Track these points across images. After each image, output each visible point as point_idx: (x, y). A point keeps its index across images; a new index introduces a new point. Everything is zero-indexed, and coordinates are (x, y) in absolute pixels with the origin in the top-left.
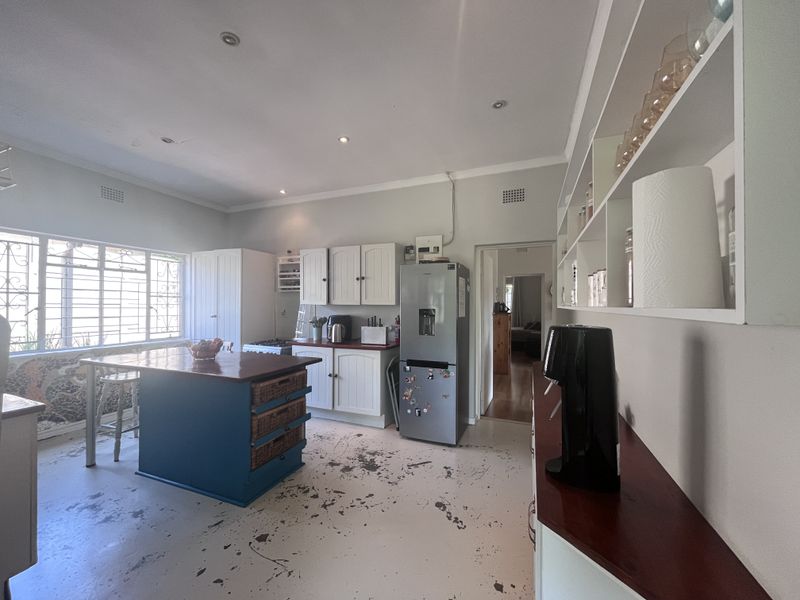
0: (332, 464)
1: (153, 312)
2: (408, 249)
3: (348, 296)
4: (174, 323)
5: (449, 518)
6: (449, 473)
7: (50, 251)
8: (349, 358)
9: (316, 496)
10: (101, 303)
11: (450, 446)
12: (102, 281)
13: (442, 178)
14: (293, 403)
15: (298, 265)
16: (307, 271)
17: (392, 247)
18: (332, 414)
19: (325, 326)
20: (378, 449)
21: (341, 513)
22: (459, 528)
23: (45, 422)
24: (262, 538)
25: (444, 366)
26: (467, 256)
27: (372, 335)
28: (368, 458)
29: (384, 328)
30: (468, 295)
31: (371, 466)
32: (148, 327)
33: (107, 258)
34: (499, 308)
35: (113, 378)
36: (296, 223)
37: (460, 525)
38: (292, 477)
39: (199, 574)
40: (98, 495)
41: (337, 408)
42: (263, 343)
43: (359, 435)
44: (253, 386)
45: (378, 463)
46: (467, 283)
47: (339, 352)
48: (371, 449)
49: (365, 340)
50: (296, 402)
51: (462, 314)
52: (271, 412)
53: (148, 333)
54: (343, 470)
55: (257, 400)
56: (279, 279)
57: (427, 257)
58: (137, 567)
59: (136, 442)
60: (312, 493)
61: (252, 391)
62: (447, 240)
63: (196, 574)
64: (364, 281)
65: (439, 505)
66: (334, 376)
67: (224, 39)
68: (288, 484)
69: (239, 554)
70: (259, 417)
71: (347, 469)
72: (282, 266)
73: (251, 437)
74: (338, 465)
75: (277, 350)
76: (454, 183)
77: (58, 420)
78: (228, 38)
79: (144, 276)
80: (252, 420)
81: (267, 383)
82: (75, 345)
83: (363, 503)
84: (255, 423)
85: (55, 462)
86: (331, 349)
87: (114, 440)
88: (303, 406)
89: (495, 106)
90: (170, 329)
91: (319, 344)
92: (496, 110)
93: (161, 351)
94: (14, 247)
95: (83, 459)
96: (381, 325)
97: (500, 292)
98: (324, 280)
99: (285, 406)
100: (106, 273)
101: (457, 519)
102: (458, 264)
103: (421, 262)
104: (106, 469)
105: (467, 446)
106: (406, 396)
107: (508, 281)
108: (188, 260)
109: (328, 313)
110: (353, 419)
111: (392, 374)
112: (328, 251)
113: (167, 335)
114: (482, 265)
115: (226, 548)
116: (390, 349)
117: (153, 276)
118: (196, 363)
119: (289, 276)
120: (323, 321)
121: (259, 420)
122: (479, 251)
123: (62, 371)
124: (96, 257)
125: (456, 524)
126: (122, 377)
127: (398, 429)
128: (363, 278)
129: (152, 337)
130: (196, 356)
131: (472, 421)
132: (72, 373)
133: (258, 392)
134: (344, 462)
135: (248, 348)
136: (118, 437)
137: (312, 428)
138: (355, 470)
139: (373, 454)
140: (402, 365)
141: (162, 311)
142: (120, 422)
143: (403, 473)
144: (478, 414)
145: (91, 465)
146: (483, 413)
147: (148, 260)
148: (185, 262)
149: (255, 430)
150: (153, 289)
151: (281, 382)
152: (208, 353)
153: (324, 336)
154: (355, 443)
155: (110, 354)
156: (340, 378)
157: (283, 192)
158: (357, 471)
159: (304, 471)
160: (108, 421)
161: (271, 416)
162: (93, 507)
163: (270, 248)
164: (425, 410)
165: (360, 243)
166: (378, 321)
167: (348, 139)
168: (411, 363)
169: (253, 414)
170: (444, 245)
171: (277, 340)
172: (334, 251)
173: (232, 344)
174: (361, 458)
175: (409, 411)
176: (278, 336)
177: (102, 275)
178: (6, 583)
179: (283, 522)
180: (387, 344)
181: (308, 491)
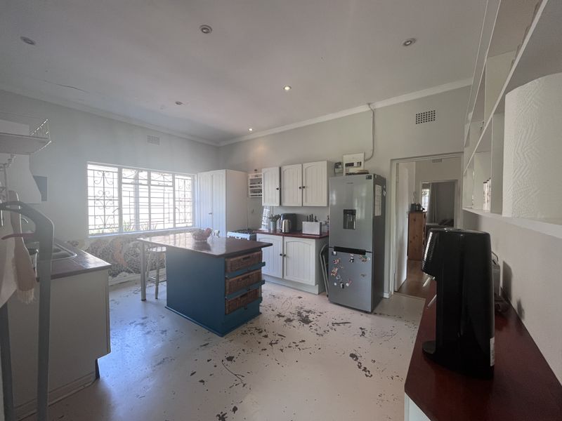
0: (279, 316)
1: (177, 210)
2: (337, 165)
3: (293, 200)
4: (189, 217)
5: (360, 367)
6: (363, 333)
7: (124, 176)
8: (294, 243)
9: (266, 336)
10: (150, 205)
11: (366, 312)
12: (149, 192)
13: (365, 108)
14: (252, 273)
15: (261, 179)
16: (266, 183)
17: (325, 163)
18: (282, 281)
19: (278, 221)
20: (312, 308)
21: (282, 350)
22: (367, 376)
23: (124, 273)
24: (230, 359)
25: (363, 252)
26: (383, 168)
27: (310, 228)
28: (304, 314)
29: (319, 223)
30: (384, 199)
31: (306, 321)
32: (174, 220)
33: (152, 178)
34: (415, 209)
35: (154, 250)
36: (260, 151)
37: (367, 373)
38: (253, 320)
39: (192, 374)
40: (146, 318)
41: (286, 278)
42: (239, 231)
43: (300, 298)
44: (226, 260)
45: (311, 319)
46: (384, 189)
47: (287, 239)
48: (307, 308)
49: (305, 231)
50: (254, 272)
51: (378, 213)
52: (237, 278)
53: (175, 224)
54: (286, 321)
55: (229, 269)
56: (250, 189)
57: (352, 170)
58: (160, 363)
59: (165, 288)
60: (264, 333)
61: (225, 263)
62: (367, 158)
63: (190, 374)
64: (304, 190)
65: (352, 356)
66: (283, 255)
67: (202, 30)
68: (249, 325)
69: (215, 366)
70: (231, 280)
71: (289, 320)
72: (252, 180)
73: (225, 293)
74: (283, 316)
75: (247, 236)
76: (374, 112)
77: (130, 272)
78: (205, 29)
79: (172, 188)
80: (225, 282)
81: (235, 259)
82: (142, 229)
83: (297, 346)
84: (228, 284)
85: (127, 296)
86: (282, 237)
87: (155, 287)
88: (260, 274)
89: (405, 44)
90: (187, 221)
91: (275, 233)
92: (405, 47)
93: (182, 234)
94: (106, 174)
95: (139, 296)
96: (316, 221)
97: (417, 195)
98: (277, 189)
99: (247, 275)
100: (152, 187)
101: (365, 368)
102: (374, 175)
103: (347, 174)
104: (151, 302)
105: (380, 314)
106: (333, 273)
107: (425, 186)
108: (196, 178)
109: (281, 212)
110: (296, 286)
111: (324, 256)
112: (280, 169)
113: (185, 225)
114: (397, 175)
115: (208, 361)
116: (322, 238)
117: (177, 188)
118: (196, 243)
119: (256, 187)
120: (278, 217)
121: (230, 283)
122: (395, 163)
123: (131, 245)
124: (146, 178)
125: (365, 372)
126: (159, 250)
127: (328, 296)
128: (304, 187)
129: (177, 226)
130: (196, 239)
131: (386, 295)
132: (135, 246)
133: (229, 265)
134: (287, 315)
135: (230, 234)
136: (157, 285)
137: (267, 290)
138: (294, 321)
139: (308, 312)
140: (331, 250)
141: (182, 210)
142: (158, 276)
143: (328, 328)
144: (392, 290)
145: (144, 300)
146: (396, 290)
147: (174, 178)
148: (194, 179)
149: (227, 288)
150: (177, 196)
151: (244, 259)
152: (202, 237)
153: (278, 228)
154: (297, 303)
155: (154, 236)
156: (288, 257)
157: (251, 130)
158: (296, 323)
159: (261, 318)
160: (152, 275)
161: (238, 280)
162: (142, 324)
163: (244, 168)
164: (347, 285)
165: (301, 162)
166: (314, 217)
167: (290, 87)
168: (337, 249)
169: (226, 278)
170: (365, 161)
171: (249, 230)
172: (284, 168)
173: (219, 232)
174: (299, 314)
175: (335, 284)
176: (250, 227)
177: (149, 189)
178: (96, 361)
179: (244, 350)
180: (321, 235)
181: (261, 332)
